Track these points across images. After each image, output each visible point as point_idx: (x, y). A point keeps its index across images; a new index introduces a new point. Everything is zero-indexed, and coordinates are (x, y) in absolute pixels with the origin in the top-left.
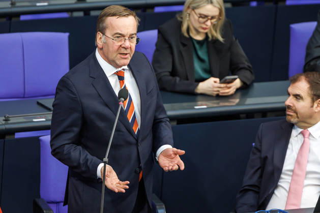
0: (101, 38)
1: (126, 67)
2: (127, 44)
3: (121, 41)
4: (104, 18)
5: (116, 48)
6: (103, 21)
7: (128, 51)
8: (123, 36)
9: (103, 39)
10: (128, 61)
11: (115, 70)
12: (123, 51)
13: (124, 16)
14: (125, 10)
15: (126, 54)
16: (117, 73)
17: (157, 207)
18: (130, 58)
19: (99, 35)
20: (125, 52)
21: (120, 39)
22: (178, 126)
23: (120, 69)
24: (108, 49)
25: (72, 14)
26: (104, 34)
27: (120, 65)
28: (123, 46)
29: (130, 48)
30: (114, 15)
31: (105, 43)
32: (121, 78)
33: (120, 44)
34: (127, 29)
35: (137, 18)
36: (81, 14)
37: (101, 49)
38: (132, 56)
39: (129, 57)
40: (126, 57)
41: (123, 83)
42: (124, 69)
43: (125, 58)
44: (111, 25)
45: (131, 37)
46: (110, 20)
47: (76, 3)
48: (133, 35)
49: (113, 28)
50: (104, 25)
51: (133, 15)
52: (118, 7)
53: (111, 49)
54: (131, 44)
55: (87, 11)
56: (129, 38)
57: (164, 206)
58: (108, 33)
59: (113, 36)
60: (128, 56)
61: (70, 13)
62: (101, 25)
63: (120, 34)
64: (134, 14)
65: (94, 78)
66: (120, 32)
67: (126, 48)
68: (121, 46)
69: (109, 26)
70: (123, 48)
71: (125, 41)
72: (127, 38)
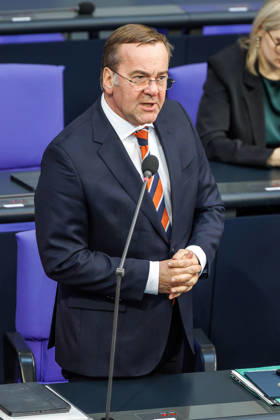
0: (110, 78)
1: (151, 125)
2: (154, 88)
3: (144, 83)
4: (115, 45)
5: (136, 94)
6: (113, 51)
7: (156, 100)
8: (147, 75)
9: (113, 80)
10: (154, 116)
11: (133, 129)
12: (147, 99)
13: (149, 42)
14: (150, 32)
15: (152, 104)
16: (136, 134)
17: (203, 350)
18: (158, 111)
19: (107, 73)
20: (151, 101)
21: (143, 80)
22: (240, 218)
23: (141, 127)
24: (123, 96)
26: (115, 71)
27: (142, 120)
28: (147, 91)
29: (159, 94)
30: (132, 41)
31: (117, 86)
32: (143, 142)
33: (141, 88)
34: (155, 64)
35: (169, 44)
37: (111, 95)
39: (157, 109)
40: (152, 108)
41: (147, 149)
42: (147, 128)
43: (151, 111)
44: (128, 57)
45: (160, 76)
46: (125, 49)
49: (131, 62)
50: (116, 56)
51: (162, 41)
53: (127, 97)
54: (160, 88)
56: (156, 78)
57: (214, 349)
59: (131, 75)
62: (110, 57)
64: (165, 38)
65: (101, 144)
66: (143, 70)
67: (151, 96)
68: (143, 91)
69: (125, 59)
70: (147, 94)
71: (149, 84)
72: (153, 79)
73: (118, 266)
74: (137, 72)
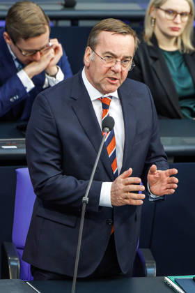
0: (89, 54)
2: (118, 67)
3: (112, 62)
4: (97, 31)
6: (95, 35)
7: (118, 76)
8: (115, 57)
9: (91, 56)
13: (122, 33)
15: (116, 79)
17: (147, 265)
18: (119, 85)
19: (88, 50)
21: (111, 59)
23: (106, 96)
24: (96, 69)
25: (57, 23)
26: (93, 50)
27: (106, 90)
28: (113, 68)
29: (121, 72)
30: (109, 30)
31: (93, 61)
33: (109, 65)
35: (137, 39)
36: (67, 23)
38: (122, 82)
39: (118, 84)
40: (114, 82)
42: (111, 97)
45: (125, 60)
47: (62, 10)
48: (127, 57)
50: (96, 39)
51: (132, 34)
52: (117, 21)
53: (98, 70)
54: (124, 69)
55: (75, 20)
56: (122, 60)
57: (155, 264)
58: (99, 50)
59: (103, 54)
60: (117, 81)
61: (54, 22)
62: (92, 39)
63: (112, 54)
64: (134, 33)
65: (75, 100)
67: (116, 72)
68: (110, 68)
69: (102, 42)
70: (113, 71)
71: (116, 64)
72: (119, 60)
73: (84, 196)
74: (108, 53)
